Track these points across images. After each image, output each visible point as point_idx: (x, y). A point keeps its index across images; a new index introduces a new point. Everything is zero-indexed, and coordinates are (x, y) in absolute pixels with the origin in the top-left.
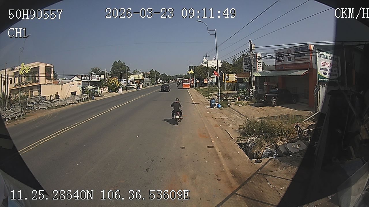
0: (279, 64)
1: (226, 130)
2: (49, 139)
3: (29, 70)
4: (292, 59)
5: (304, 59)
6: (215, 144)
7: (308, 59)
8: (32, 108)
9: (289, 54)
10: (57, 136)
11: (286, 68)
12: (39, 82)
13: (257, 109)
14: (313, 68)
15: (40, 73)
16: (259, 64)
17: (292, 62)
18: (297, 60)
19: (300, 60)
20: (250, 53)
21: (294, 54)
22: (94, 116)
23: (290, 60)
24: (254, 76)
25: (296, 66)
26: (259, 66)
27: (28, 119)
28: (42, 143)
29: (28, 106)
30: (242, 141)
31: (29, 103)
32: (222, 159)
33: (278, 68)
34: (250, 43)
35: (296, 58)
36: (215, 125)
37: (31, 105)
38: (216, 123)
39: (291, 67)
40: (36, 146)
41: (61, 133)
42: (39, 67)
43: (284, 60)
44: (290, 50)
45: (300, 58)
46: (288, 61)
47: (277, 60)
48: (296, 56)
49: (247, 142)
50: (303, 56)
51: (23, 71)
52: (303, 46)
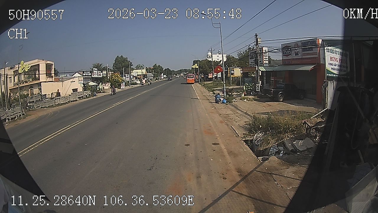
0: (285, 58)
1: (231, 127)
2: (50, 139)
3: (28, 68)
4: (300, 54)
5: (312, 54)
6: (220, 141)
7: (316, 54)
8: (32, 107)
9: (296, 48)
10: (58, 135)
11: (293, 62)
12: (39, 80)
13: (263, 105)
14: (321, 63)
15: (40, 70)
16: (265, 59)
17: (299, 56)
18: (304, 55)
19: (308, 54)
20: (256, 47)
21: (301, 48)
22: (96, 113)
23: (297, 54)
24: (260, 70)
25: (304, 61)
26: (265, 61)
27: (28, 119)
28: (42, 143)
29: (28, 105)
30: (248, 137)
31: (29, 102)
32: (227, 156)
33: (285, 63)
34: (256, 37)
35: (303, 53)
36: (220, 121)
37: (31, 104)
38: (221, 119)
39: (298, 62)
40: (37, 146)
41: (62, 132)
42: (39, 64)
43: (291, 54)
44: (297, 44)
45: (307, 52)
46: (295, 55)
47: (284, 54)
48: (304, 50)
49: (253, 139)
50: (310, 51)
51: (22, 69)
52: (311, 41)
